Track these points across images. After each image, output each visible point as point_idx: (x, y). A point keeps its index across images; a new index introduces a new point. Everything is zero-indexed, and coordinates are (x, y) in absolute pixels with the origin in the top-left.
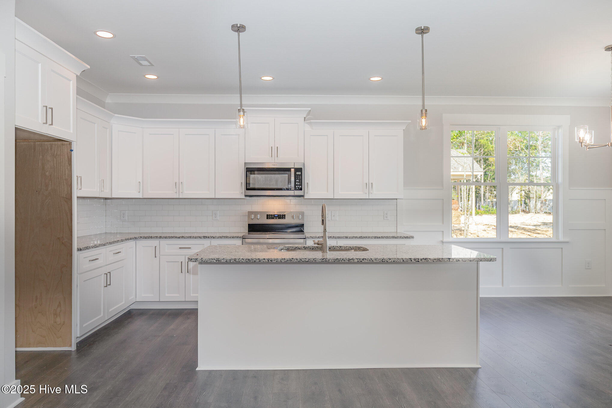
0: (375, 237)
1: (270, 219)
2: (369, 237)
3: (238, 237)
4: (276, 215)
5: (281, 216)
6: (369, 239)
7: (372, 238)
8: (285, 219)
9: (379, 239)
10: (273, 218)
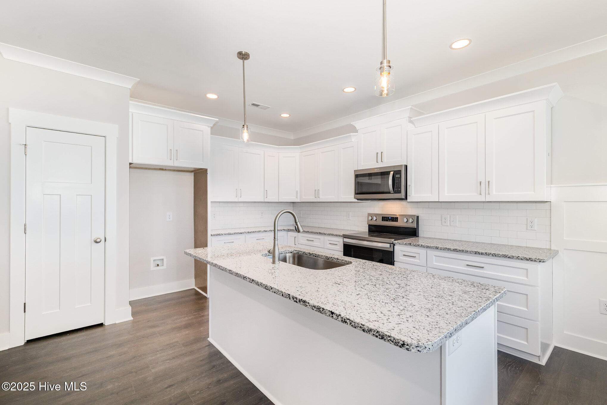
0: (476, 253)
1: (384, 221)
2: (467, 252)
3: (340, 236)
4: (390, 217)
5: (395, 219)
6: (466, 254)
7: (471, 252)
8: (397, 222)
9: (481, 255)
10: (387, 221)
